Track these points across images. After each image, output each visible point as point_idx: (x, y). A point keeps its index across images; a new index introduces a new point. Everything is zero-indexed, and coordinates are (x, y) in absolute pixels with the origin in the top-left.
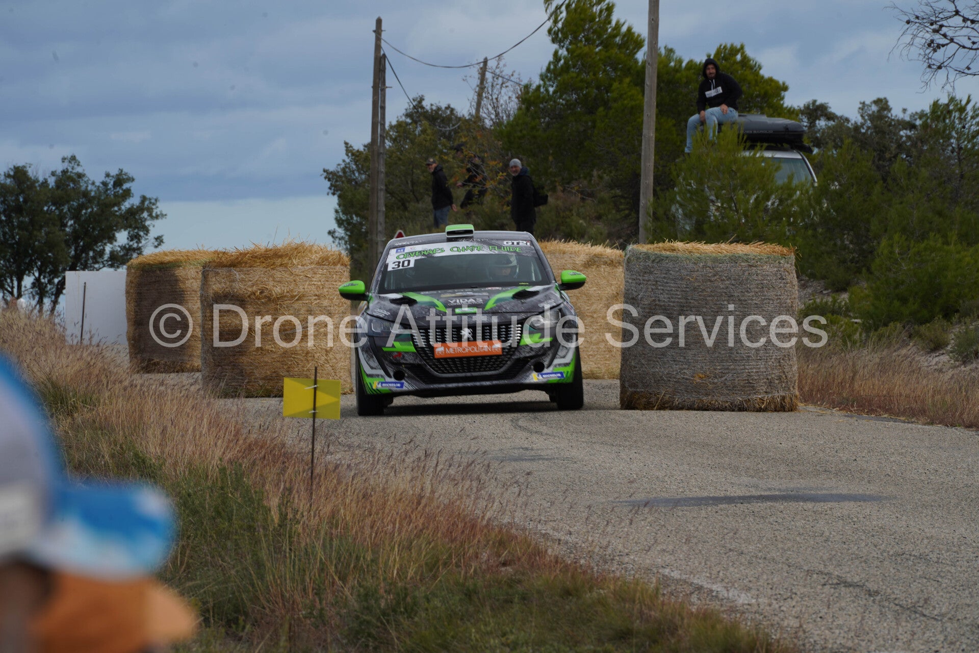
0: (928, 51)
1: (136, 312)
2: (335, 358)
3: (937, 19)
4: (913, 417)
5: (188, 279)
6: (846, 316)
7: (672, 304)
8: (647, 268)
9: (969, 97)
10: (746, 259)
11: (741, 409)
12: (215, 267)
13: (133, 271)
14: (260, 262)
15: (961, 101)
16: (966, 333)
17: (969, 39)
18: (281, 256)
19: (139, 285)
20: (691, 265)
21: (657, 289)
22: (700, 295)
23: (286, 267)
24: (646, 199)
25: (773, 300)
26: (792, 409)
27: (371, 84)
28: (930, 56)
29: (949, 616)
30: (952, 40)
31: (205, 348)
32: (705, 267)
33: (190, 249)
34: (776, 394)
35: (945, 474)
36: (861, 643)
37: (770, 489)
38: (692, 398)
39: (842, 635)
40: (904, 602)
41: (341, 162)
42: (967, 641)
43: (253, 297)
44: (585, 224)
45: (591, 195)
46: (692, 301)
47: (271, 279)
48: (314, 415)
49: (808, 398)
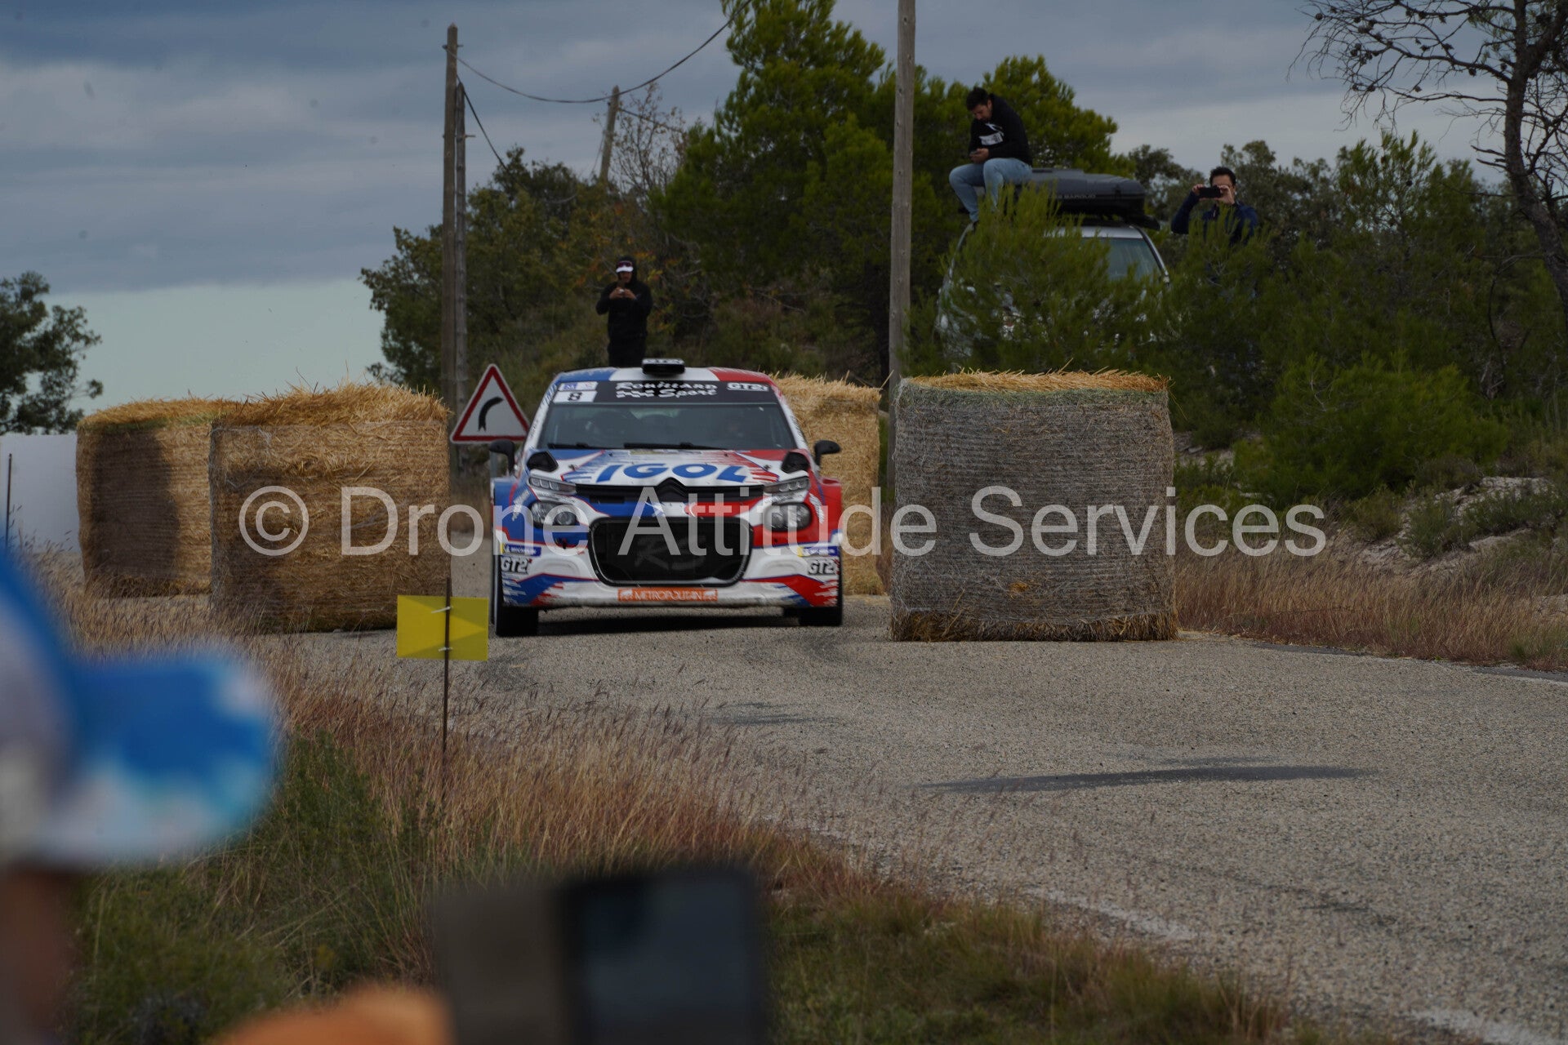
0: (1351, 63)
1: (93, 500)
2: (426, 568)
3: (1366, 12)
4: (1363, 646)
5: (176, 447)
6: (1232, 487)
7: (973, 471)
8: (931, 415)
9: (1415, 134)
10: (1092, 396)
11: (1087, 637)
12: (232, 425)
13: (87, 435)
14: (304, 416)
15: (1402, 142)
16: (1429, 511)
17: (1418, 42)
18: (338, 407)
19: (99, 457)
20: (1003, 409)
21: (949, 447)
22: (1017, 457)
23: (346, 423)
24: (899, 308)
25: (1135, 463)
26: (1168, 636)
27: (442, 132)
28: (1355, 70)
29: (1517, 953)
30: (1390, 45)
31: (219, 554)
32: (1025, 411)
33: (179, 398)
34: (1143, 614)
35: (1444, 734)
36: (1385, 998)
37: (1170, 762)
38: (1006, 621)
39: (1348, 986)
40: (1438, 934)
41: (390, 258)
42: (1554, 992)
43: (294, 471)
44: (789, 350)
45: (799, 303)
46: (1005, 467)
47: (322, 443)
48: (447, 654)
49: (1189, 618)
